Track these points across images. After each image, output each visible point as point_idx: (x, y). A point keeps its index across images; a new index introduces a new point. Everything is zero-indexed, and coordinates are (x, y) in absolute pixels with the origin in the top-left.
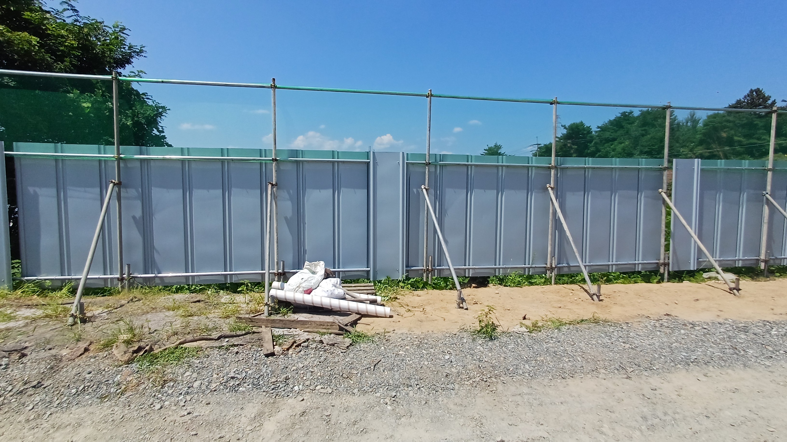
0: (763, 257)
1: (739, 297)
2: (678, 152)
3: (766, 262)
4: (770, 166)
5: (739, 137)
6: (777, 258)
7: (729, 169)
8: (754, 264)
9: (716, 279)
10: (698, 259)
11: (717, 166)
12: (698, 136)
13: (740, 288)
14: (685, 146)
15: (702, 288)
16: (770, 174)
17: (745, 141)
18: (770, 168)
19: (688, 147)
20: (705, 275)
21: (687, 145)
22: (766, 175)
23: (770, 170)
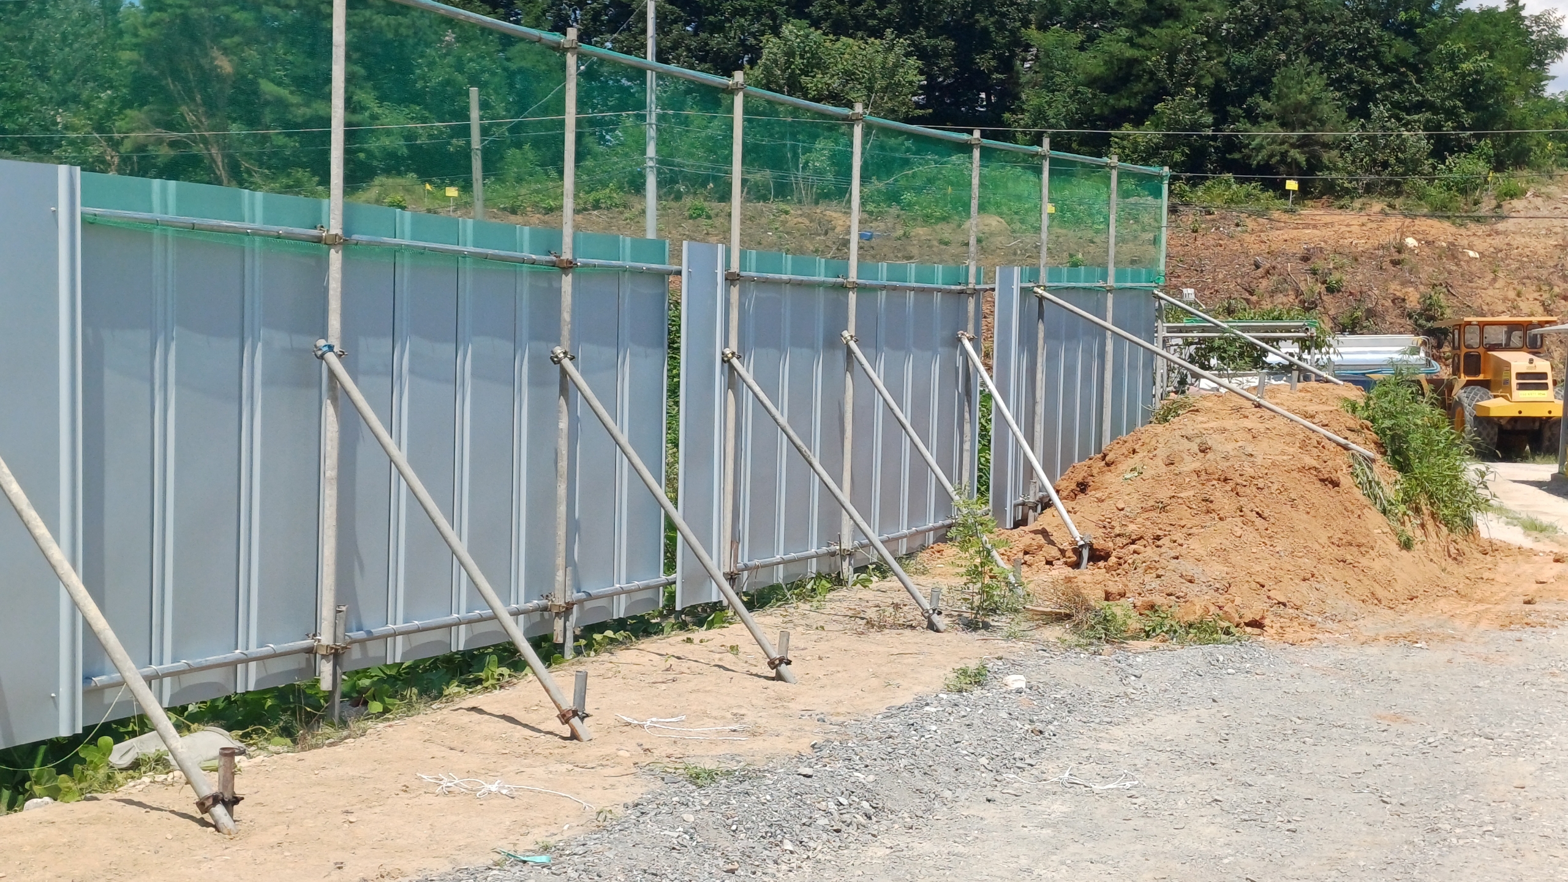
0: (326, 638)
1: (232, 836)
2: (46, 129)
3: (336, 655)
4: (335, 228)
5: (279, 84)
6: (371, 637)
7: (193, 227)
8: (300, 672)
9: (161, 762)
10: (87, 678)
11: (151, 211)
12: (126, 56)
13: (238, 792)
14: (75, 98)
15: (98, 819)
16: (335, 258)
17: (298, 106)
18: (336, 235)
19: (88, 106)
20: (122, 753)
21: (85, 95)
22: (323, 265)
23: (334, 242)
